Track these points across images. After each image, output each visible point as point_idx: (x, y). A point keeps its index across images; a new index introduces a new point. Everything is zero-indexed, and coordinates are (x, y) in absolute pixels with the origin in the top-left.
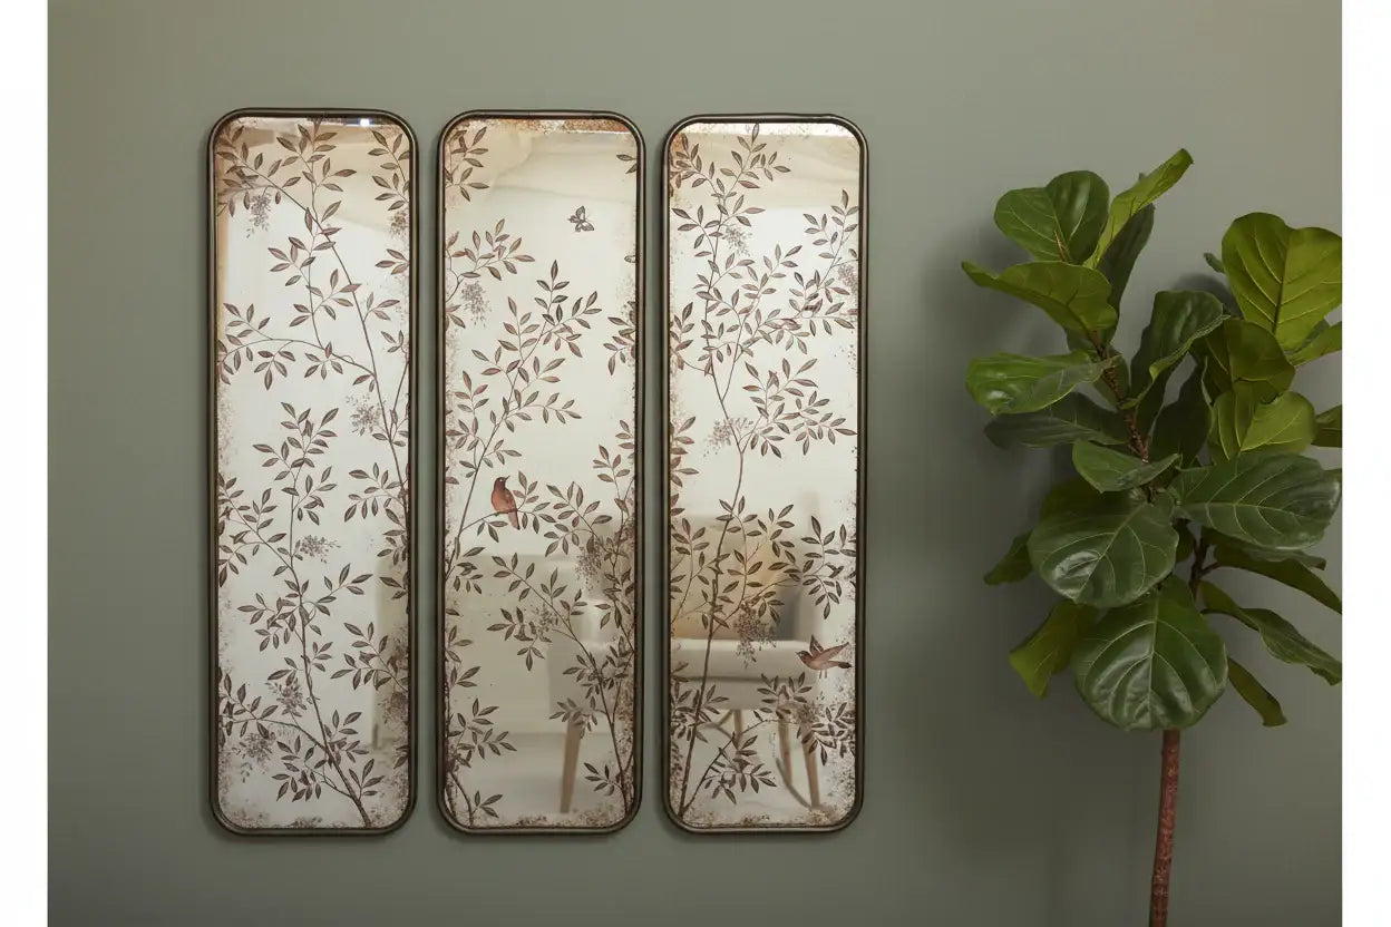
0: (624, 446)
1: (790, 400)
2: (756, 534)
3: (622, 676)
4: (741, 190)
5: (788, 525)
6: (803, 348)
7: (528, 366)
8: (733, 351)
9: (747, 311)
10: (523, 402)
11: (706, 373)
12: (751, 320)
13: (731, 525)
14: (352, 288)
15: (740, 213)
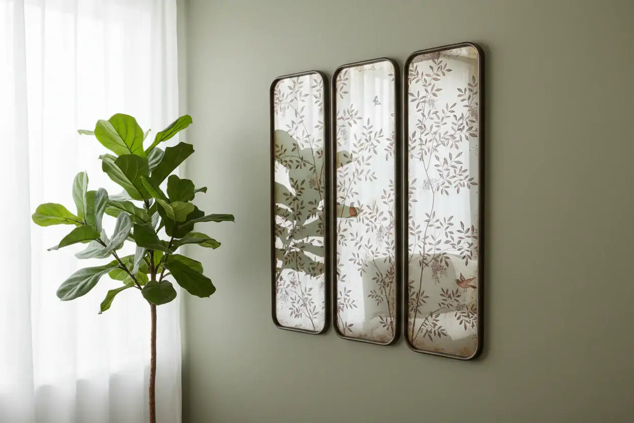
0: (392, 190)
1: (452, 170)
2: (439, 228)
3: (391, 282)
4: (433, 82)
5: (451, 224)
6: (457, 147)
7: (360, 159)
8: (430, 151)
9: (435, 133)
10: (359, 173)
11: (420, 160)
12: (437, 137)
13: (430, 223)
14: (308, 136)
15: (434, 91)
